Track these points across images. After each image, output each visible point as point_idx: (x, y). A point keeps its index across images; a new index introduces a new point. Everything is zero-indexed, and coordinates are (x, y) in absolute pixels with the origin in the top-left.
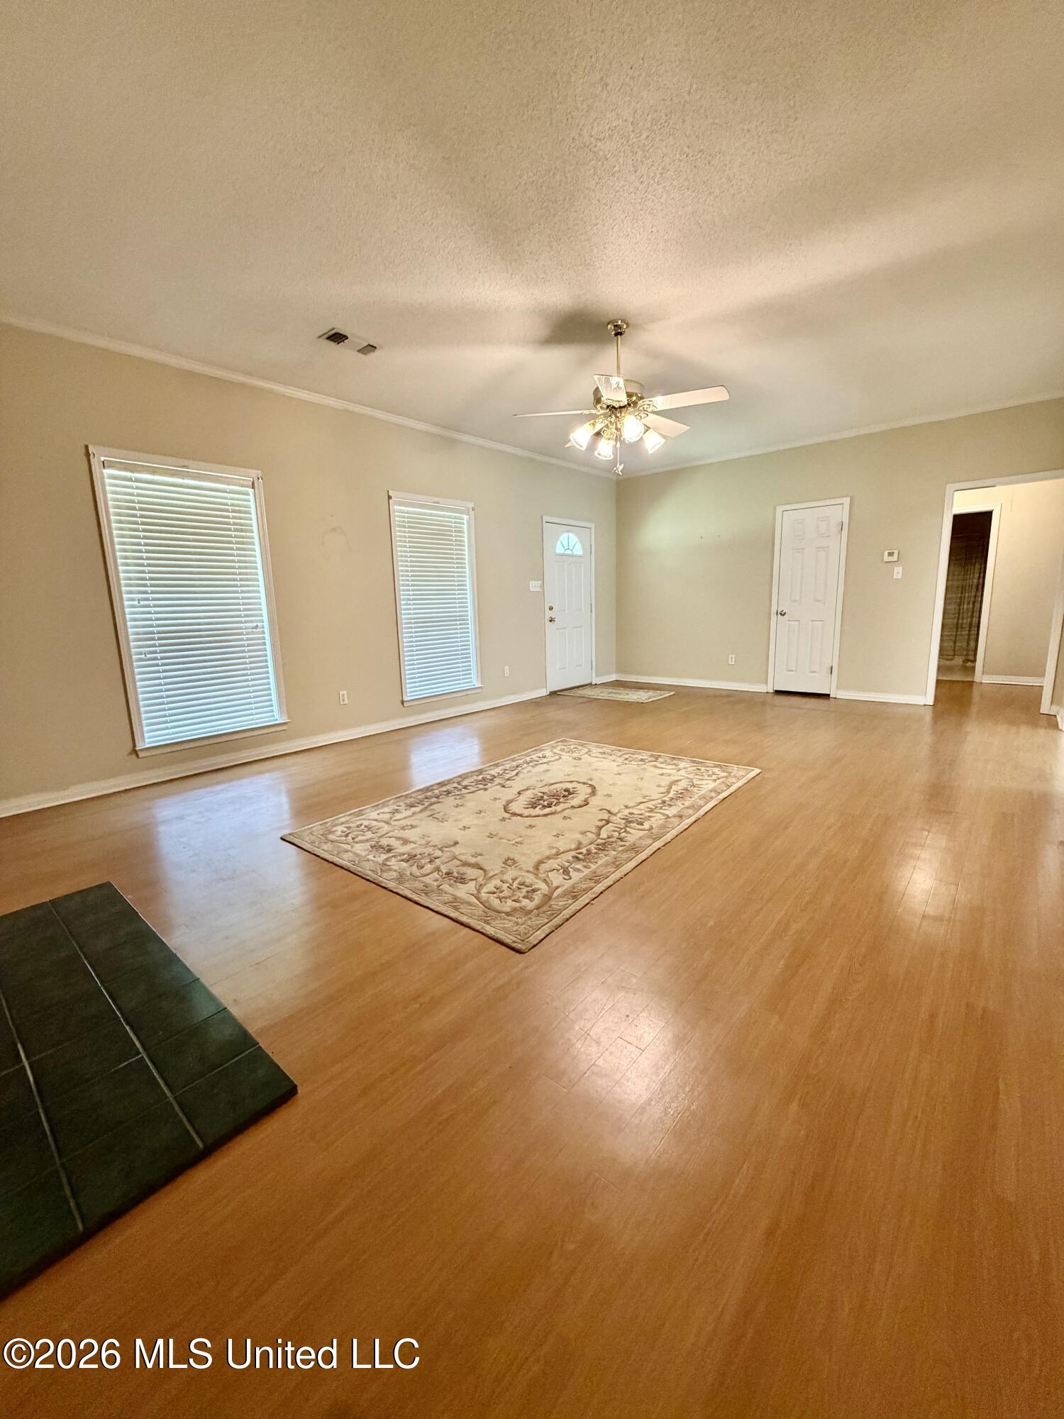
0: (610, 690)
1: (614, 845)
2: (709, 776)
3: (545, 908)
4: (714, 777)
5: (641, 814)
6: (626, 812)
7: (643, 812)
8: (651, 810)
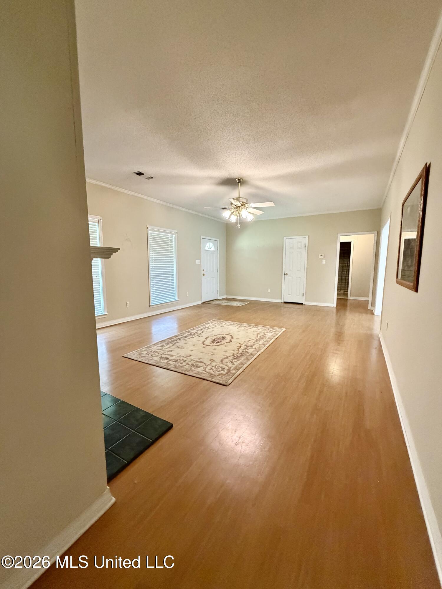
0: (225, 302)
1: (245, 354)
2: (269, 331)
3: (229, 373)
4: (271, 332)
5: (251, 344)
6: (245, 343)
7: (251, 343)
8: (254, 343)
